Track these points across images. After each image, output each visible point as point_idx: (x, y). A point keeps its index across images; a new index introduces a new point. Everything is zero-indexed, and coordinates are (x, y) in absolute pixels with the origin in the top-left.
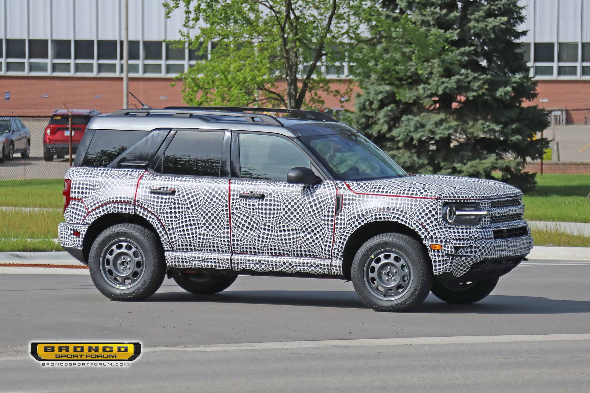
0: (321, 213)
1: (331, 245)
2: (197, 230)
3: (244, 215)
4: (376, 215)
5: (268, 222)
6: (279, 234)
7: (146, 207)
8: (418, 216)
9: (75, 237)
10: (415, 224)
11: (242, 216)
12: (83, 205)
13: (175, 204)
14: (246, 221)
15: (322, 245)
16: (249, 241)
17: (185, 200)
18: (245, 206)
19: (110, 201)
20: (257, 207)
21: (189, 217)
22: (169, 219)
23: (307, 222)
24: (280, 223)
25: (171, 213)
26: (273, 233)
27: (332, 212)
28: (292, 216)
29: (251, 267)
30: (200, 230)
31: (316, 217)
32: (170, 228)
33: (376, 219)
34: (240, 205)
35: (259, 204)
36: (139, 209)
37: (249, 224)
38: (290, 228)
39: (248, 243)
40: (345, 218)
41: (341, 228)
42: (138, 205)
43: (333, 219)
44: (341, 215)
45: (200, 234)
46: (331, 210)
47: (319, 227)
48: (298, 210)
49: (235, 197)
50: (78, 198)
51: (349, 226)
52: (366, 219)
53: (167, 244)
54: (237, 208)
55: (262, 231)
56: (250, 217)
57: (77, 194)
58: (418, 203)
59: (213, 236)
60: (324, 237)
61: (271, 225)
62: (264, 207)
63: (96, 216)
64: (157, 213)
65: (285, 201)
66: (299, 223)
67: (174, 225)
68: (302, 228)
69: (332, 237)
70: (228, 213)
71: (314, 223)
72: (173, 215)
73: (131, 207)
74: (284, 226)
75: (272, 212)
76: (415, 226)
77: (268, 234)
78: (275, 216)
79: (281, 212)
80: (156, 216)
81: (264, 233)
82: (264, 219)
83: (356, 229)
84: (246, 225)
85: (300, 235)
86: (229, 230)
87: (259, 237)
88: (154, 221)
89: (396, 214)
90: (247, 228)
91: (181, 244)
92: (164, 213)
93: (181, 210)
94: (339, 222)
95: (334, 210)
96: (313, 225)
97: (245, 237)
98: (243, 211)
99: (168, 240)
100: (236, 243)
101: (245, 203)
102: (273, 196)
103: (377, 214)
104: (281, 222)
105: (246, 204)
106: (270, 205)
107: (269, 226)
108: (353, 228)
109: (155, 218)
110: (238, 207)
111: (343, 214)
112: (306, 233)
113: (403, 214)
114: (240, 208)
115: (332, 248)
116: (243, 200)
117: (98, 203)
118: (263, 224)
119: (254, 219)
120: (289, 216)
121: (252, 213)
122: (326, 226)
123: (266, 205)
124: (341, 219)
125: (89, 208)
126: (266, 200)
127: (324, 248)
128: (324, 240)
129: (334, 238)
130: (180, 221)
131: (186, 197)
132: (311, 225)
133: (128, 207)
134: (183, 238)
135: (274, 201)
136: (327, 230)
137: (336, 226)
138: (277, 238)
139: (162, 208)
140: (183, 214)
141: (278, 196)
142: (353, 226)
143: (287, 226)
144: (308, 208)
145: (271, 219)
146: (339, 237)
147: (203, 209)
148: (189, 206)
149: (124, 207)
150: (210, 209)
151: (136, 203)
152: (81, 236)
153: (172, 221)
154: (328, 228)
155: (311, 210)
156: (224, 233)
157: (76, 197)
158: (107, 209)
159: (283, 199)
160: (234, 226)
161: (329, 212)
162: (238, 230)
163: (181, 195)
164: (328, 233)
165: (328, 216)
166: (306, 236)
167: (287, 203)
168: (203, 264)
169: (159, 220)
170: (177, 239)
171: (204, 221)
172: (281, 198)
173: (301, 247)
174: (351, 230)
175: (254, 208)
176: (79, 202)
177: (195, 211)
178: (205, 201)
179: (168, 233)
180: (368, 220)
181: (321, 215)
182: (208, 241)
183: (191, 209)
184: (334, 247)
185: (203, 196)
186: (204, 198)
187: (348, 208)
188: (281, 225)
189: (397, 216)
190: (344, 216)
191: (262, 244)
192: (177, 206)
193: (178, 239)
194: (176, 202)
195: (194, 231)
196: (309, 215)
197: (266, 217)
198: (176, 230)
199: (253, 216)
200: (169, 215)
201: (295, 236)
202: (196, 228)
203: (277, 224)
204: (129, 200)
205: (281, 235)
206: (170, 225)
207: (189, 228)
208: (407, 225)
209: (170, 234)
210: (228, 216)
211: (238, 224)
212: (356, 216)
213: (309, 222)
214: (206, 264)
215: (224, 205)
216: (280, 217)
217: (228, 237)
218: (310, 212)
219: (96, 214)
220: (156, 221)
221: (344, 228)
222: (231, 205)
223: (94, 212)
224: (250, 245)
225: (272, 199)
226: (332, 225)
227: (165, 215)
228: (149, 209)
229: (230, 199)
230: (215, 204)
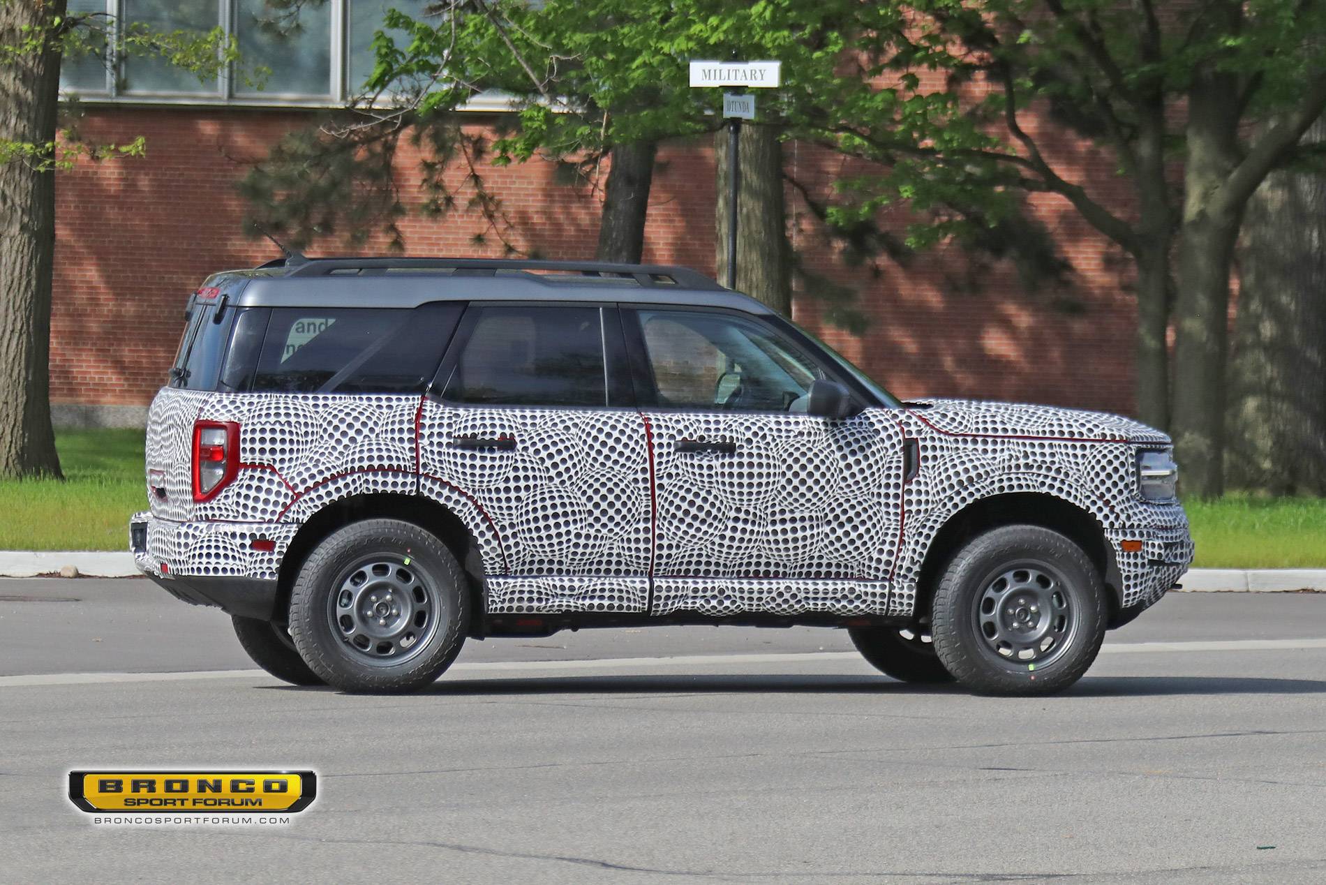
0: (870, 480)
1: (895, 549)
2: (572, 527)
3: (688, 491)
4: (1001, 481)
5: (745, 503)
6: (770, 528)
7: (446, 479)
8: (1092, 480)
9: (256, 552)
10: (1088, 497)
11: (682, 493)
12: (276, 479)
13: (516, 469)
14: (692, 503)
15: (871, 549)
16: (697, 547)
17: (542, 460)
18: (690, 469)
19: (353, 468)
20: (719, 471)
21: (552, 498)
22: (504, 504)
23: (837, 499)
24: (774, 505)
25: (507, 490)
26: (756, 528)
27: (897, 476)
28: (803, 489)
29: (698, 605)
30: (579, 525)
31: (861, 488)
32: (506, 523)
33: (1002, 488)
34: (677, 467)
35: (723, 465)
36: (429, 484)
37: (700, 508)
38: (798, 515)
39: (696, 552)
40: (929, 488)
41: (919, 512)
42: (427, 476)
43: (900, 492)
44: (919, 483)
45: (578, 536)
46: (893, 472)
47: (865, 510)
48: (817, 475)
49: (665, 450)
50: (261, 465)
51: (940, 506)
52: (978, 490)
53: (497, 559)
54: (670, 476)
55: (730, 524)
56: (703, 494)
57: (257, 455)
58: (1087, 452)
59: (611, 538)
60: (877, 533)
61: (752, 510)
62: (736, 470)
63: (318, 503)
64: (474, 491)
65: (785, 456)
66: (818, 504)
67: (514, 517)
68: (826, 515)
69: (898, 533)
70: (649, 485)
71: (854, 502)
72: (513, 495)
73: (409, 480)
74: (783, 512)
75: (755, 481)
76: (1088, 502)
77: (744, 531)
78: (763, 489)
79: (776, 479)
80: (470, 498)
81: (734, 529)
82: (737, 497)
83: (954, 512)
84: (693, 511)
85: (820, 530)
86: (650, 525)
87: (723, 537)
88: (465, 510)
89: (1046, 477)
90: (695, 517)
91: (528, 559)
92: (489, 491)
93: (531, 483)
94: (914, 498)
95: (901, 472)
96: (853, 507)
97: (688, 538)
98: (686, 481)
99: (499, 551)
100: (665, 552)
101: (689, 461)
102: (754, 444)
103: (1004, 477)
104: (777, 502)
105: (692, 466)
106: (751, 465)
107: (747, 512)
108: (949, 510)
109: (470, 503)
110: (674, 471)
111: (922, 479)
112: (834, 525)
113: (1062, 476)
114: (678, 474)
115: (897, 557)
116: (686, 456)
117: (321, 472)
118: (734, 507)
119: (711, 499)
120: (796, 489)
121: (706, 485)
122: (883, 509)
123: (741, 465)
124: (919, 492)
125: (296, 486)
126: (741, 455)
127: (875, 555)
128: (876, 538)
129: (902, 534)
130: (530, 507)
131: (544, 454)
132: (846, 506)
133: (400, 480)
134: (535, 546)
135: (760, 456)
136: (885, 516)
137: (906, 508)
138: (765, 538)
139: (486, 479)
140: (538, 492)
141: (768, 444)
142: (949, 505)
143: (792, 511)
144: (841, 471)
145: (754, 497)
146: (914, 532)
147: (587, 478)
148: (553, 473)
149: (390, 479)
150: (603, 480)
151: (421, 471)
152: (277, 550)
153: (509, 508)
154: (888, 513)
155: (846, 473)
156: (637, 531)
157: (257, 462)
158: (347, 485)
159: (781, 452)
160: (664, 514)
161: (888, 476)
162: (671, 523)
163: (531, 450)
164: (887, 523)
165: (888, 486)
166: (833, 530)
167: (790, 461)
168: (580, 602)
169: (480, 509)
170: (521, 547)
171: (590, 506)
172: (774, 450)
173: (821, 557)
174: (942, 515)
175: (713, 472)
176: (263, 471)
177: (568, 483)
178: (590, 460)
179: (501, 535)
180: (983, 492)
181: (871, 485)
182: (596, 550)
183: (557, 481)
184: (901, 555)
185: (586, 449)
186: (588, 454)
187: (934, 466)
188: (777, 509)
189: (1048, 481)
190: (926, 484)
191: (728, 553)
192: (521, 474)
193: (524, 549)
194: (520, 465)
195: (563, 530)
196: (843, 484)
197: (741, 494)
198: (520, 528)
199: (709, 492)
200: (503, 495)
201: (808, 533)
202: (567, 524)
203: (766, 507)
204: (402, 463)
205: (775, 532)
206: (506, 517)
207: (552, 522)
208: (1071, 500)
209: (506, 538)
210: (649, 493)
211: (672, 510)
212: (955, 483)
213: (842, 500)
214: (587, 602)
215: (639, 468)
216: (775, 492)
217: (647, 540)
218: (845, 479)
219: (320, 497)
220: (472, 509)
221: (926, 510)
222: (656, 468)
223: (313, 495)
224: (700, 555)
225: (755, 451)
226: (896, 506)
227: (494, 496)
228: (454, 483)
229: (651, 455)
230: (617, 468)
